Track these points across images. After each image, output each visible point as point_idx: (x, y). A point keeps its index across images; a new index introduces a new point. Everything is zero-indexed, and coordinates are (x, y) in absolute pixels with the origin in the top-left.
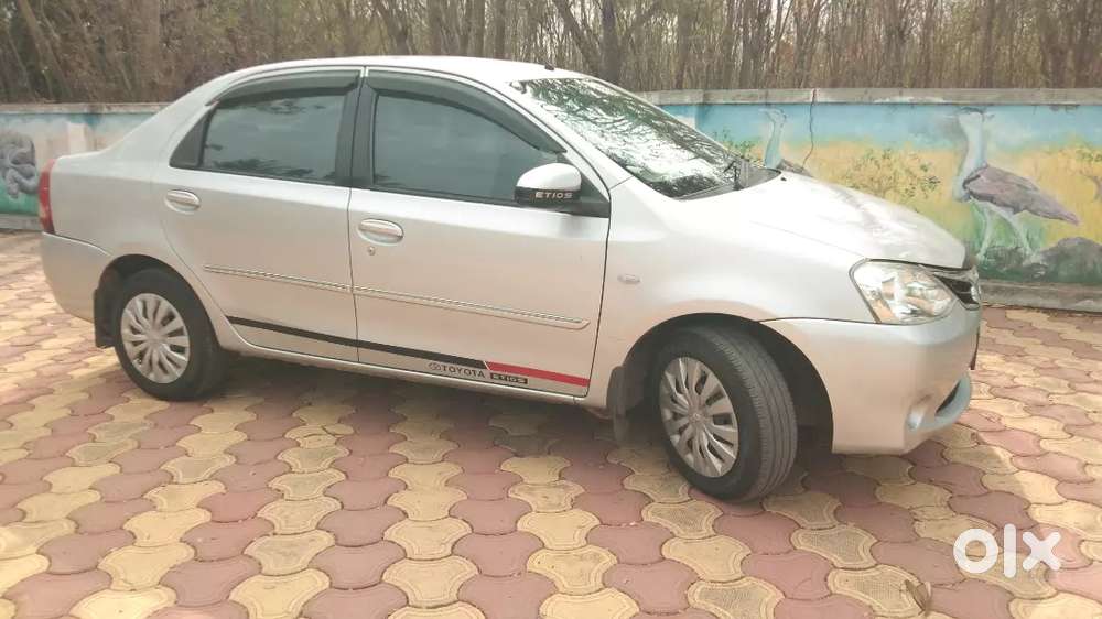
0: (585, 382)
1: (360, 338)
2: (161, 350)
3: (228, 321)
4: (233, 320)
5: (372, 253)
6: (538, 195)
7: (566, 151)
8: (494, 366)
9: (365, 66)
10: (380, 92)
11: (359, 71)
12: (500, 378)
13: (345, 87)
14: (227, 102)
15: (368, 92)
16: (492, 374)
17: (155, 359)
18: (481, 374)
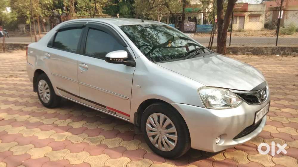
0: (129, 116)
1: (81, 96)
2: (45, 95)
3: (56, 88)
4: (58, 88)
5: (82, 73)
6: (110, 59)
7: (127, 46)
8: (108, 108)
9: (88, 21)
10: (90, 28)
11: (86, 22)
12: (110, 112)
13: (82, 26)
14: (60, 30)
15: (87, 28)
16: (108, 110)
17: (44, 97)
18: (106, 110)
